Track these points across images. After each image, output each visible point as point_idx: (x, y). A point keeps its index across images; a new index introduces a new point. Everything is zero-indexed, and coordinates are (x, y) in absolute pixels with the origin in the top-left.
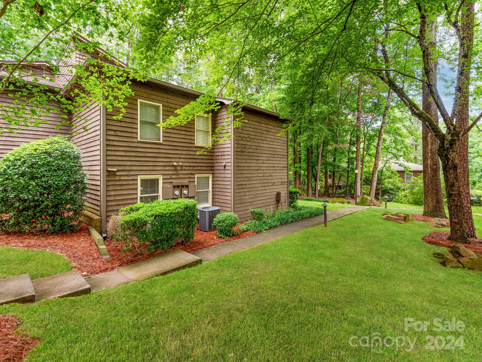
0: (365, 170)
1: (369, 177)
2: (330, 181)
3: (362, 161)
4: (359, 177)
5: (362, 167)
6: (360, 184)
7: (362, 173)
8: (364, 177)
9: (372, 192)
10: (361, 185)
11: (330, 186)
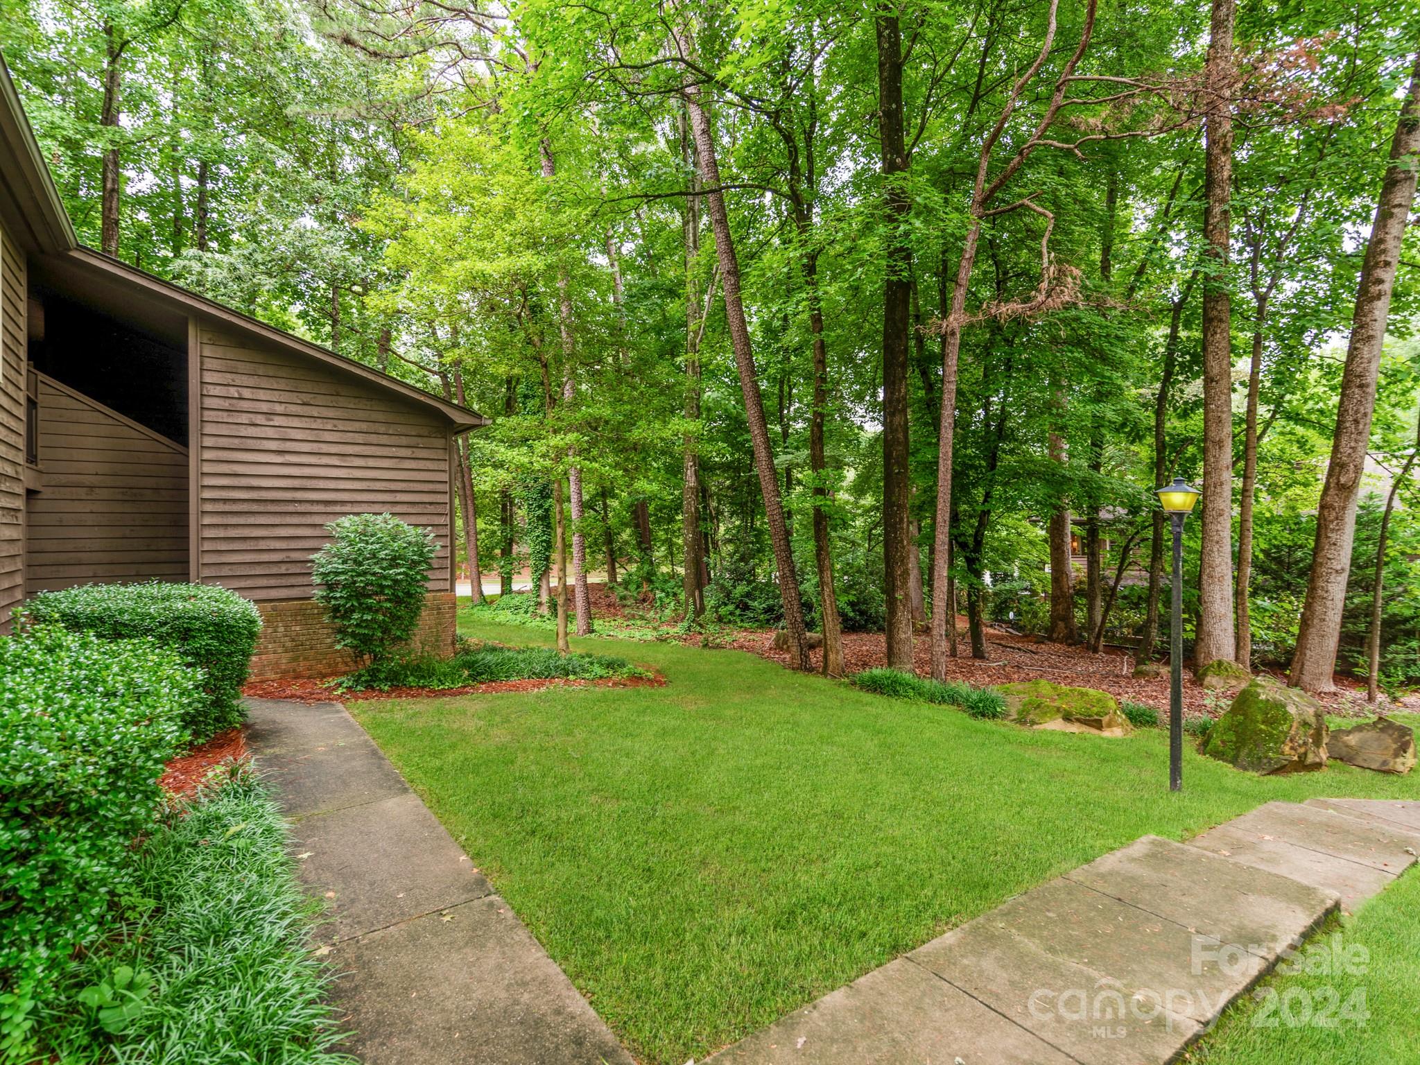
0: (1264, 504)
1: (1291, 549)
2: (1077, 567)
3: (1246, 454)
4: (1227, 549)
5: (1245, 491)
6: (1228, 587)
7: (1243, 521)
8: (1255, 547)
9: (1313, 639)
10: (1238, 594)
11: (1080, 593)
